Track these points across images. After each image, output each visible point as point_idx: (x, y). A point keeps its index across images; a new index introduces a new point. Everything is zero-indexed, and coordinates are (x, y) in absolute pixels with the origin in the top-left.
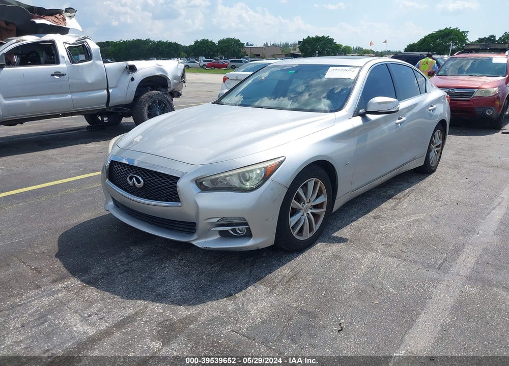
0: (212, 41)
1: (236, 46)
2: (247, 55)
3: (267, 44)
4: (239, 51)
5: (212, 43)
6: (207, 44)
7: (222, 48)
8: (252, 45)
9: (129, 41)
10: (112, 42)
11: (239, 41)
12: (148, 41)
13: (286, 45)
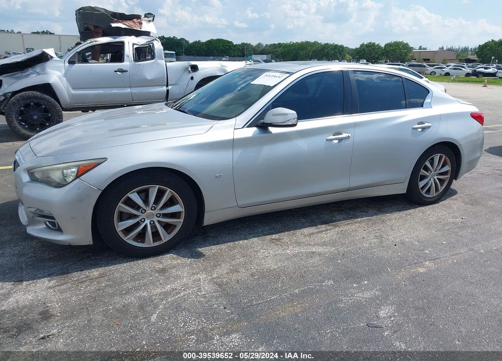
0: (378, 44)
1: (404, 50)
2: (415, 59)
3: (442, 48)
4: (406, 55)
5: (379, 47)
6: (372, 48)
7: (387, 52)
8: (425, 49)
9: (298, 43)
10: (283, 44)
11: (407, 44)
12: (316, 43)
13: (465, 50)
